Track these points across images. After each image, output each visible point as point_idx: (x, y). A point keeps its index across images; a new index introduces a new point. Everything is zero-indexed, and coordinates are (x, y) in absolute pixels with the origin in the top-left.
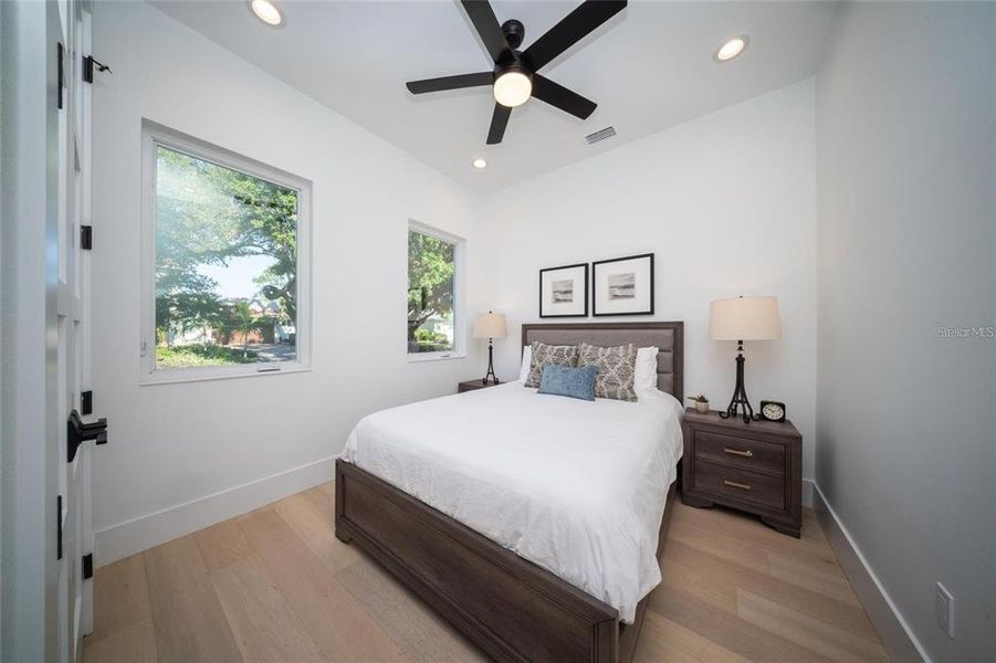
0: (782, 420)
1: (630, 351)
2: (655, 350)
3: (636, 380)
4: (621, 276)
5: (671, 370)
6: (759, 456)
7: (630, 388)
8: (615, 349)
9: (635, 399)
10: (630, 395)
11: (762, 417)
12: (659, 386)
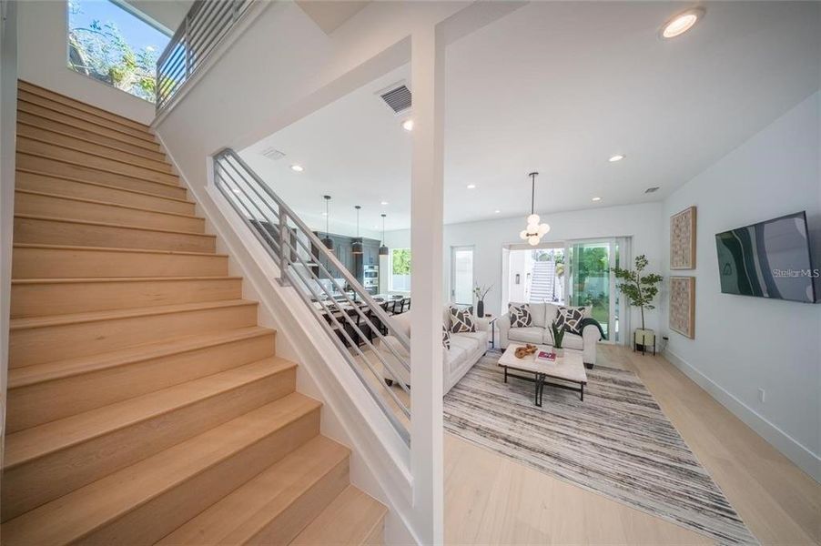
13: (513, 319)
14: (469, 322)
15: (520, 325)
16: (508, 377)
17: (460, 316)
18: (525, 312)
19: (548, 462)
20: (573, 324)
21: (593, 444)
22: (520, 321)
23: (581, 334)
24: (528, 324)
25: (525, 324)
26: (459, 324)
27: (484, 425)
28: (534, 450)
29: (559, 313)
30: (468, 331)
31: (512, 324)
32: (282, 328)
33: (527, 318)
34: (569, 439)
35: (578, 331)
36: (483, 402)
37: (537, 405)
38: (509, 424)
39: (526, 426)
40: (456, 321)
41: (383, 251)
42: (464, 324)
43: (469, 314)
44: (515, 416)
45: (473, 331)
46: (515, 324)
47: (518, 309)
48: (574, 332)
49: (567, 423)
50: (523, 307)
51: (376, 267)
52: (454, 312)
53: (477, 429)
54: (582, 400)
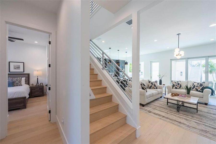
0: (42, 85)
1: (20, 78)
2: (25, 78)
3: (22, 83)
4: (17, 65)
5: (27, 81)
6: (40, 89)
7: (21, 84)
8: (17, 78)
9: (22, 85)
10: (21, 85)
11: (40, 85)
12: (26, 83)
13: (173, 86)
14: (155, 86)
15: (176, 88)
16: (168, 104)
17: (152, 83)
18: (179, 84)
19: (176, 123)
20: (199, 88)
21: (196, 122)
22: (176, 87)
23: (202, 92)
24: (180, 88)
25: (178, 88)
26: (151, 86)
27: (156, 113)
28: (172, 120)
29: (193, 84)
30: (155, 88)
31: (173, 87)
32: (103, 79)
33: (179, 86)
34: (186, 120)
35: (201, 91)
36: (158, 108)
37: (177, 111)
38: (165, 114)
39: (171, 115)
40: (150, 85)
41: (126, 63)
42: (153, 86)
43: (155, 83)
44: (168, 112)
45: (157, 88)
46: (174, 87)
47: (175, 83)
48: (200, 91)
49: (188, 116)
50: (178, 82)
51: (124, 69)
52: (150, 82)
53: (154, 113)
54: (197, 112)
